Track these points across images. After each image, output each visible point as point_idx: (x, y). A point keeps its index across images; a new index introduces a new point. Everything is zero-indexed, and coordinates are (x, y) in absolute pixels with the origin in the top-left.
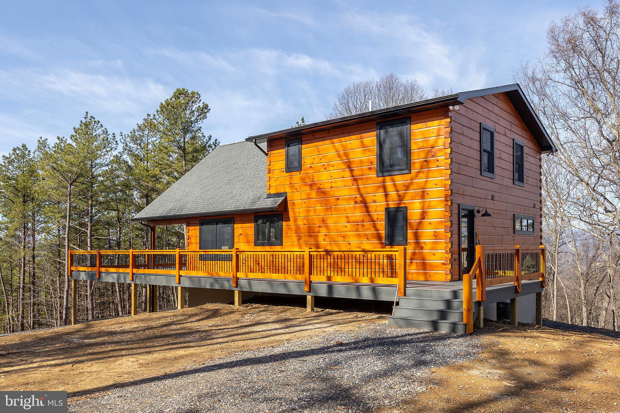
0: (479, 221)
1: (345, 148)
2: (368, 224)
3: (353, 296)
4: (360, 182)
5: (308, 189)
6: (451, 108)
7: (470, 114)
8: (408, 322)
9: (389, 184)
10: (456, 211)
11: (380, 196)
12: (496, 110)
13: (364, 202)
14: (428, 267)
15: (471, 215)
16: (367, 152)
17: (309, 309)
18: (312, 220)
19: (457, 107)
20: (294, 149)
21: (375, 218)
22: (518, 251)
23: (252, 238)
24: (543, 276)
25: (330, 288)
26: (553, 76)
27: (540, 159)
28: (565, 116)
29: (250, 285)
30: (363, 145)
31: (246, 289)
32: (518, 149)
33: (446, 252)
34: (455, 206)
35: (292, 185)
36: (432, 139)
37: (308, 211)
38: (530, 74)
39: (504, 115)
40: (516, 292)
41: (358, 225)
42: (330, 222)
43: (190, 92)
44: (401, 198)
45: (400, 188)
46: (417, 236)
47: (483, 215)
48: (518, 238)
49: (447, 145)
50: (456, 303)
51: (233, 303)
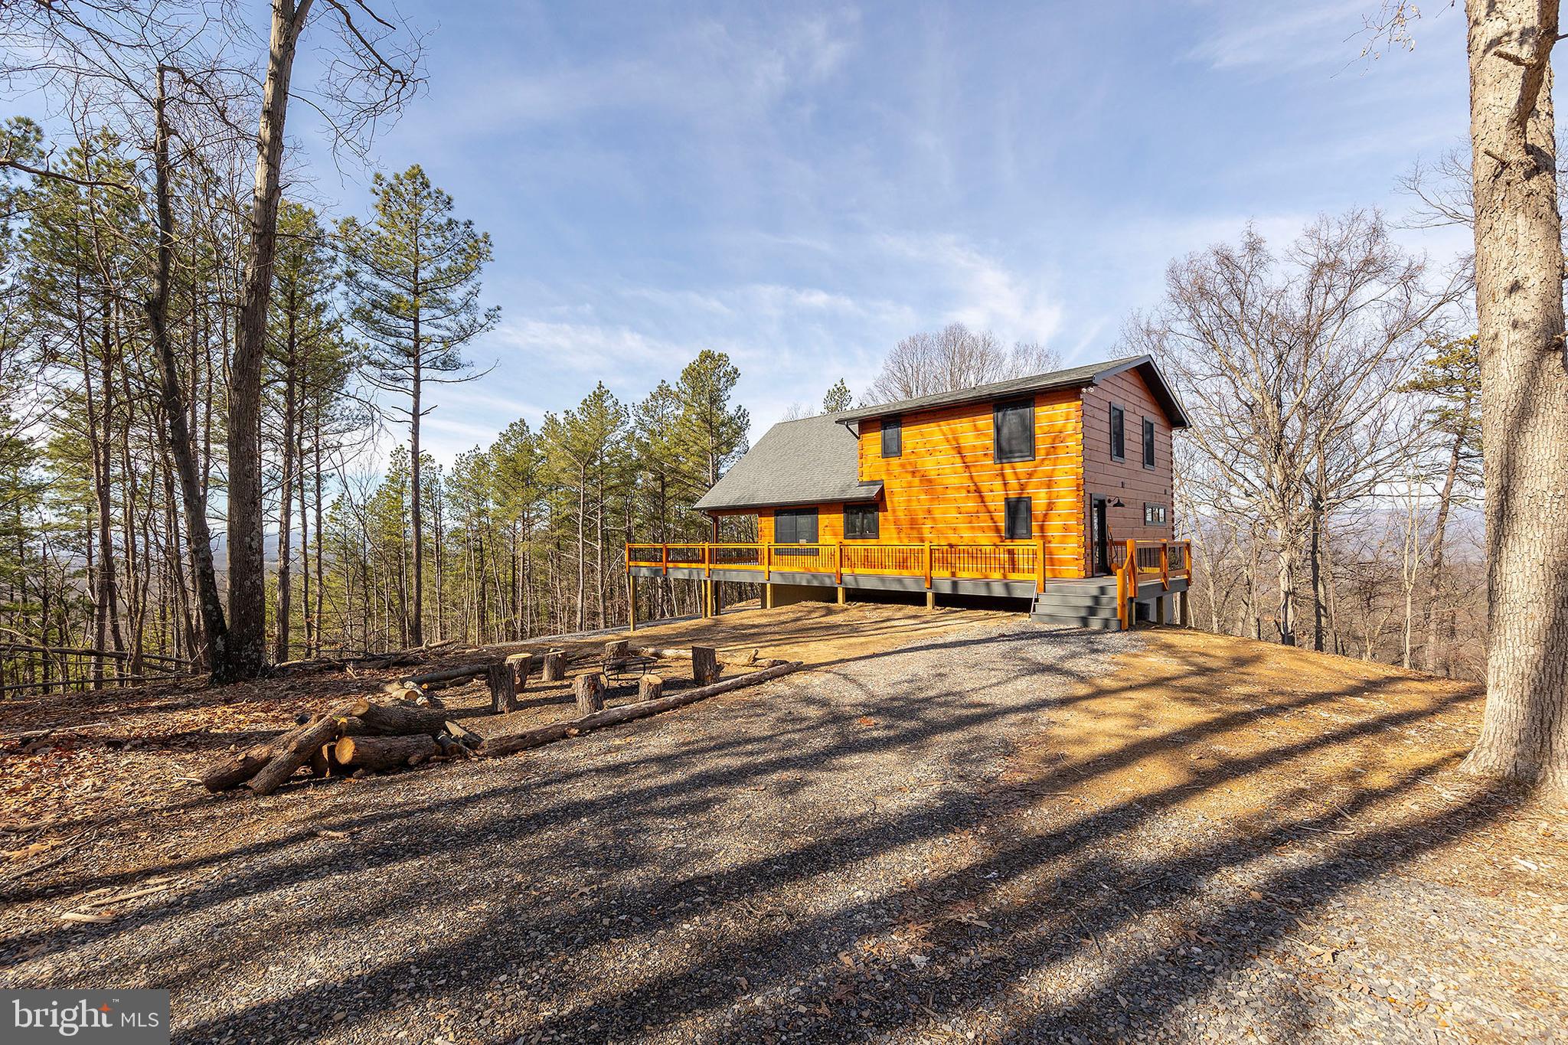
0: (1110, 510)
1: (953, 431)
2: (983, 515)
3: (983, 593)
4: (972, 469)
5: (909, 477)
6: (1084, 390)
7: (1100, 394)
8: (1053, 618)
9: (1008, 471)
10: (1088, 502)
11: (998, 484)
12: (1125, 385)
13: (978, 491)
14: (1056, 562)
15: (1101, 506)
16: (982, 437)
17: (929, 606)
18: (915, 510)
19: (1091, 390)
20: (891, 432)
21: (992, 508)
22: (1165, 545)
23: (841, 530)
24: (1188, 573)
25: (955, 584)
26: (1173, 327)
27: (1171, 437)
28: (1190, 375)
29: (856, 580)
30: (976, 429)
31: (852, 586)
32: (1148, 429)
33: (1079, 547)
34: (1088, 495)
35: (889, 472)
36: (1060, 423)
37: (909, 501)
38: (1144, 326)
39: (1133, 389)
40: (1164, 589)
41: (971, 517)
42: (937, 515)
43: (716, 354)
44: (1023, 487)
45: (1021, 477)
46: (1042, 528)
47: (1115, 506)
48: (1148, 529)
49: (1079, 430)
50: (1104, 599)
51: (835, 600)
